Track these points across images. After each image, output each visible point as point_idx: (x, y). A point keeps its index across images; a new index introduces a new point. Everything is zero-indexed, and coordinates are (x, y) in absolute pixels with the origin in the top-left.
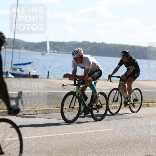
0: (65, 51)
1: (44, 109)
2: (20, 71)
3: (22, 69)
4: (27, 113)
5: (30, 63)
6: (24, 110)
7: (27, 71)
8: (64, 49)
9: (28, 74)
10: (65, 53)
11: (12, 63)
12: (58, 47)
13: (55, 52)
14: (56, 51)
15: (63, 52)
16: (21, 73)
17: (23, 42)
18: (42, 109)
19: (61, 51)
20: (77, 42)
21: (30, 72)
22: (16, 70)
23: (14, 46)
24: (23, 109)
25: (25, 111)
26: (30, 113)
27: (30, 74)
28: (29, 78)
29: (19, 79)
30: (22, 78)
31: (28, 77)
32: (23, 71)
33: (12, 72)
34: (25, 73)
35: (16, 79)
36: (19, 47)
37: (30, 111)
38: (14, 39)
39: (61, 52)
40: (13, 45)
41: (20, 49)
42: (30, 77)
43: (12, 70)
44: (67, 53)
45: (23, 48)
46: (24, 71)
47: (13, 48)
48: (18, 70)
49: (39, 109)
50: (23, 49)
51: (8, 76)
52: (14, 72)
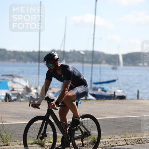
1: (136, 138)
3: (105, 89)
4: (114, 144)
5: (114, 81)
6: (111, 140)
7: (111, 91)
9: (112, 95)
11: (91, 81)
16: (103, 93)
17: (103, 54)
18: (134, 138)
21: (115, 93)
22: (97, 90)
23: (94, 60)
25: (113, 141)
26: (118, 144)
27: (115, 95)
28: (114, 99)
29: (102, 101)
30: (106, 99)
32: (105, 91)
33: (92, 92)
34: (108, 93)
35: (98, 101)
36: (100, 60)
37: (119, 141)
40: (92, 58)
41: (100, 63)
43: (91, 90)
45: (104, 62)
46: (107, 91)
47: (93, 63)
48: (99, 90)
49: (130, 138)
50: (105, 64)
51: (88, 98)
52: (95, 93)
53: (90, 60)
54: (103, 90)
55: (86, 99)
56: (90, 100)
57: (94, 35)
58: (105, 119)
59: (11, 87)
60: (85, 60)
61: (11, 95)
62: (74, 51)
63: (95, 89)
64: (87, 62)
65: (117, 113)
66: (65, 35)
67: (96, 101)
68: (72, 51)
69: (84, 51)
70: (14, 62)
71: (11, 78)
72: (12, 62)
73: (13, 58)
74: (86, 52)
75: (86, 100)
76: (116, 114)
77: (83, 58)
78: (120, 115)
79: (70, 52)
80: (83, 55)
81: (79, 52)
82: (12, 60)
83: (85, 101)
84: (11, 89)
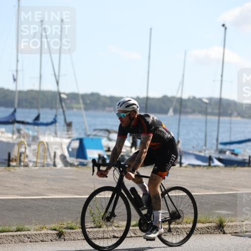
2: (232, 154)
7: (244, 155)
11: (217, 140)
16: (233, 157)
17: (235, 103)
21: (250, 157)
22: (225, 152)
23: (221, 111)
27: (250, 160)
29: (233, 168)
30: (237, 166)
31: (247, 165)
32: (236, 155)
33: (218, 156)
34: (240, 158)
35: (227, 168)
36: (230, 112)
38: (221, 99)
40: (219, 109)
41: (230, 115)
43: (217, 152)
45: (236, 114)
46: (239, 155)
47: (220, 115)
48: (228, 153)
50: (237, 116)
51: (212, 164)
52: (221, 157)
53: (217, 111)
54: (233, 152)
55: (210, 165)
56: (215, 166)
57: (222, 76)
59: (106, 147)
60: (209, 110)
61: (106, 157)
62: (194, 98)
63: (222, 152)
64: (212, 114)
66: (183, 76)
67: (224, 168)
68: (191, 98)
69: (207, 99)
70: (111, 111)
71: (107, 133)
72: (108, 111)
73: (110, 106)
74: (210, 99)
75: (210, 167)
77: (206, 109)
79: (189, 99)
80: (206, 103)
81: (200, 100)
82: (107, 109)
83: (208, 168)
84: (106, 149)
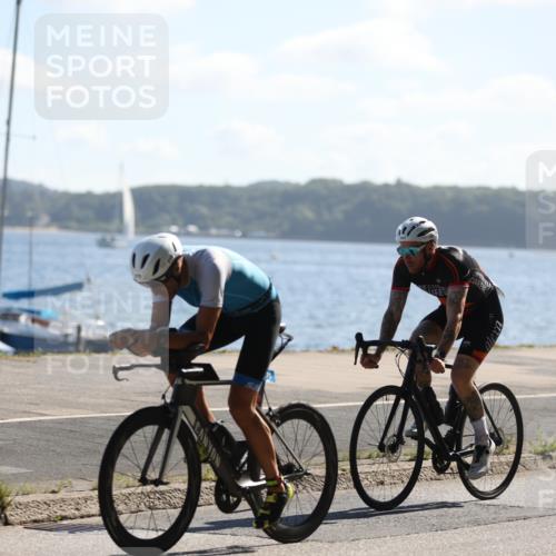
0: (232, 227)
2: (34, 320)
3: (44, 316)
4: (70, 512)
5: (78, 287)
6: (58, 496)
7: (64, 324)
8: (229, 219)
10: (233, 236)
12: (204, 210)
13: (189, 234)
14: (192, 228)
15: (224, 232)
16: (37, 330)
17: (43, 192)
19: (219, 227)
20: (287, 184)
21: (79, 329)
22: (16, 317)
23: (6, 213)
24: (54, 492)
25: (63, 500)
26: (83, 512)
27: (78, 336)
28: (78, 351)
29: (31, 358)
30: (44, 353)
31: (71, 348)
32: (45, 323)
36: (29, 214)
37: (86, 500)
38: (5, 181)
39: (213, 231)
40: (3, 206)
41: (30, 222)
42: (81, 348)
44: (244, 236)
45: (45, 219)
48: (23, 319)
49: (125, 491)
50: (48, 225)
52: (7, 329)
57: (9, 122)
58: (40, 421)
63: (9, 316)
65: (81, 400)
76: (79, 406)
78: (94, 407)
